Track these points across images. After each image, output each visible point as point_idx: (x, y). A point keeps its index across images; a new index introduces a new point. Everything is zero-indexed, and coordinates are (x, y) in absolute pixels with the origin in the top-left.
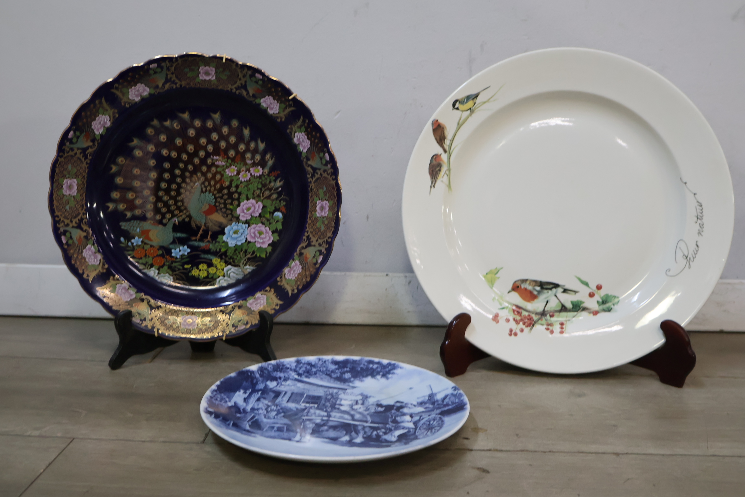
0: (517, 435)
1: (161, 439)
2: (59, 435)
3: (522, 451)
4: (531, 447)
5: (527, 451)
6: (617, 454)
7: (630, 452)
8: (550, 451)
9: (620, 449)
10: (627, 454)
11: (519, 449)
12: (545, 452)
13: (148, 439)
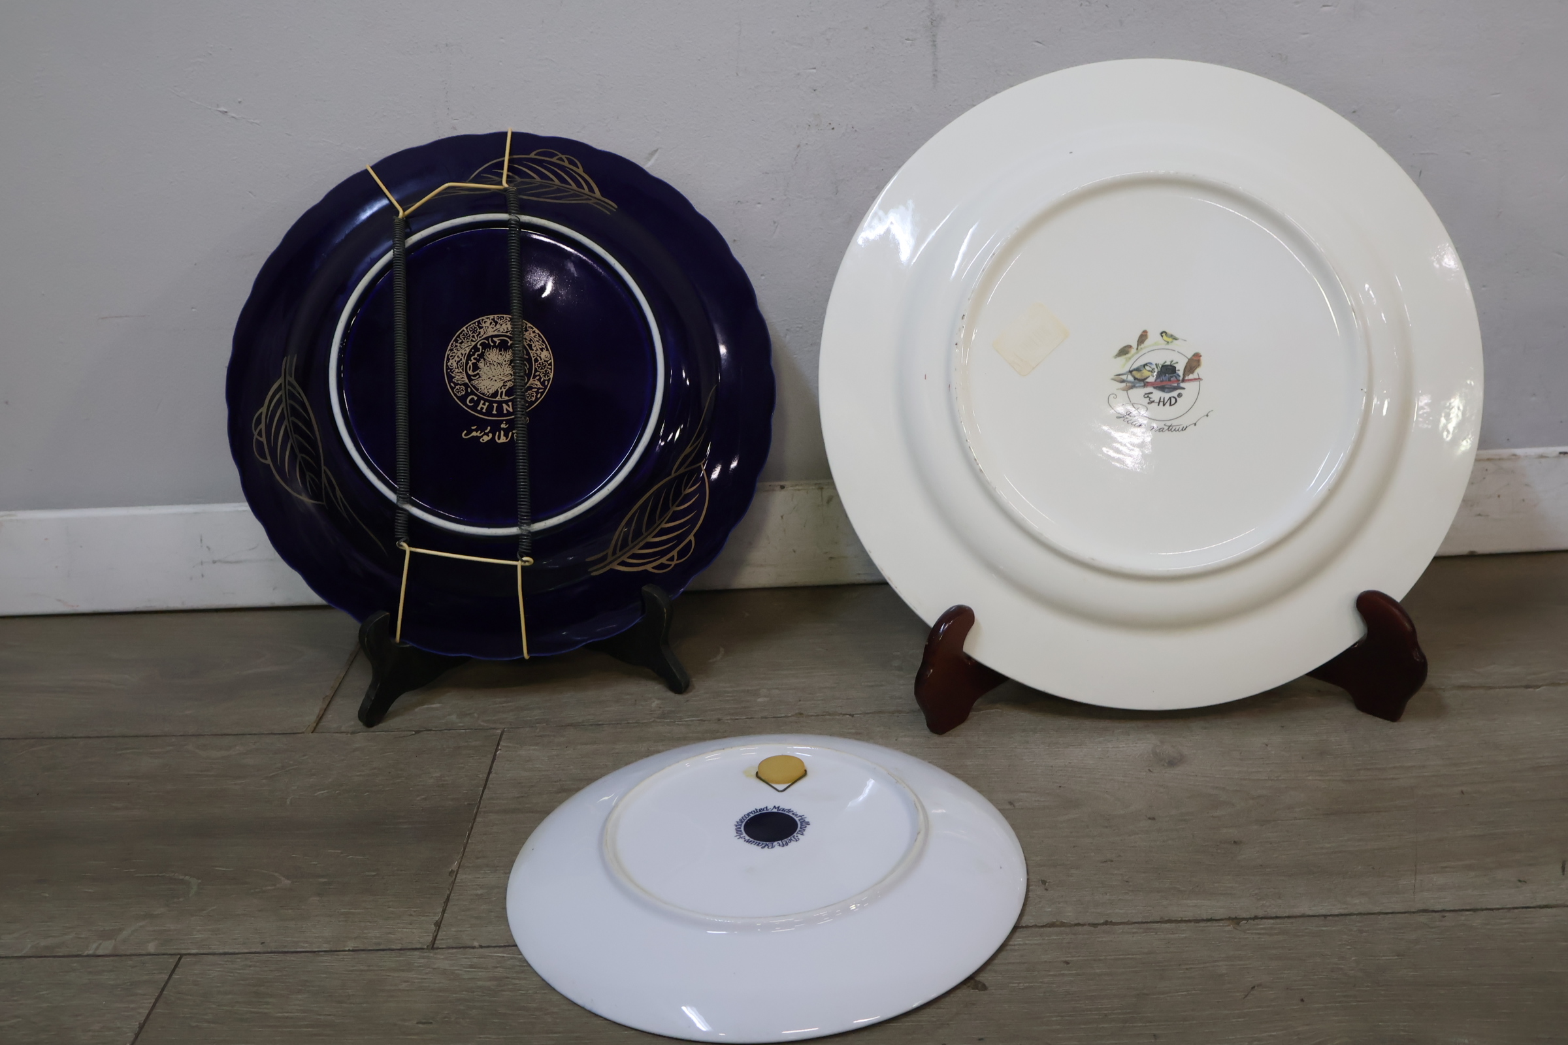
0: (1044, 882)
1: (351, 945)
2: (151, 948)
3: (1052, 925)
4: (1069, 915)
5: (1063, 925)
6: (1236, 920)
7: (1261, 913)
8: (1106, 923)
9: (1243, 906)
10: (1256, 918)
11: (1046, 920)
12: (1095, 925)
13: (326, 947)
